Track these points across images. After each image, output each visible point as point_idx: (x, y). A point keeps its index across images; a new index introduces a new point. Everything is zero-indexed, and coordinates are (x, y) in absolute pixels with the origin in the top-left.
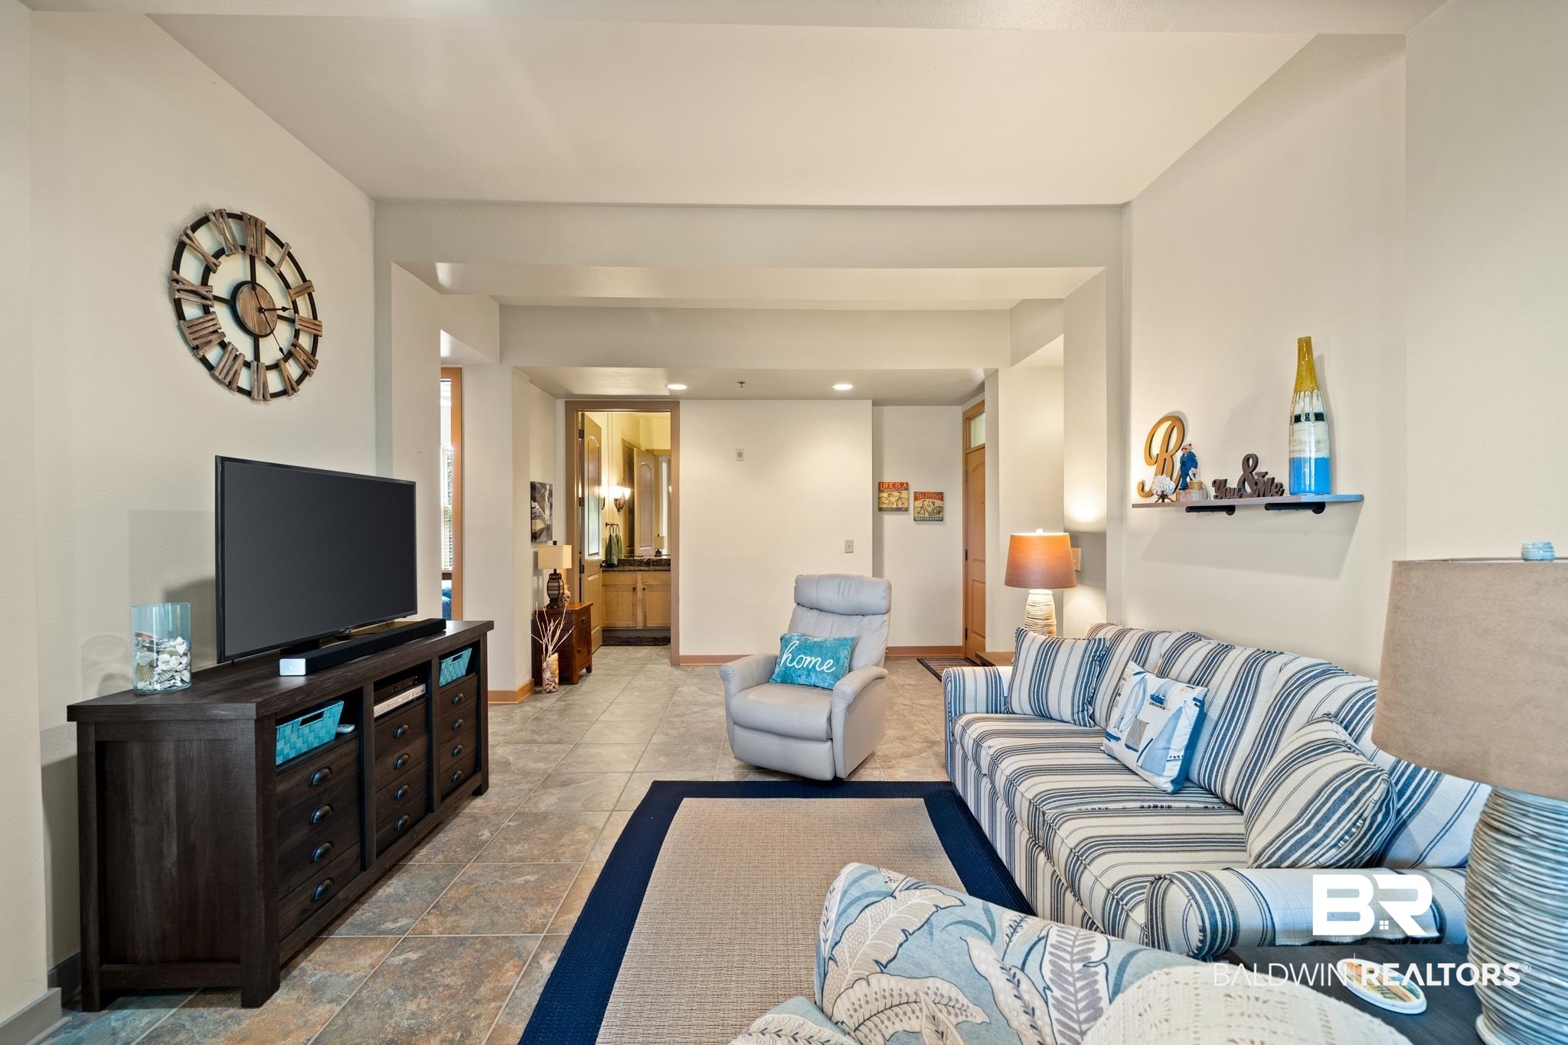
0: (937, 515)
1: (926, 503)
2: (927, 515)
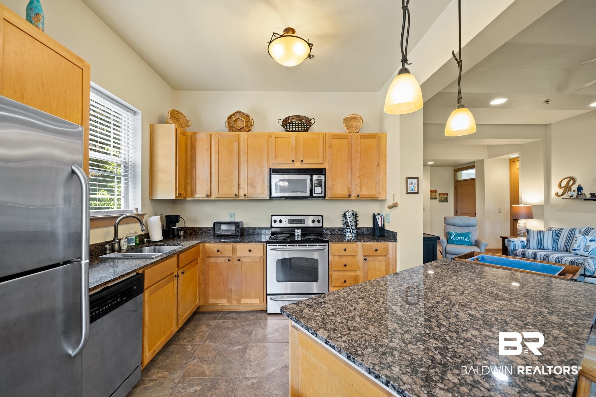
0: (446, 200)
1: (443, 196)
2: (443, 200)
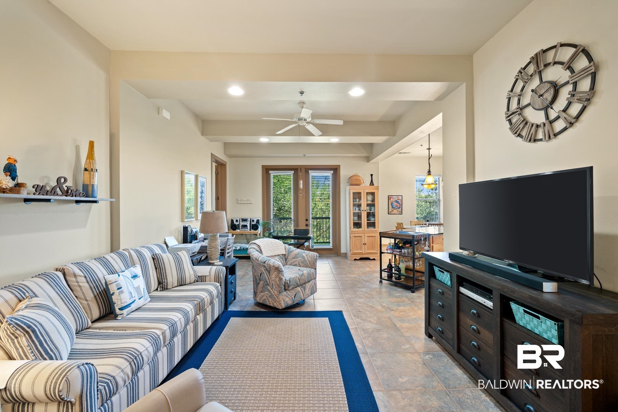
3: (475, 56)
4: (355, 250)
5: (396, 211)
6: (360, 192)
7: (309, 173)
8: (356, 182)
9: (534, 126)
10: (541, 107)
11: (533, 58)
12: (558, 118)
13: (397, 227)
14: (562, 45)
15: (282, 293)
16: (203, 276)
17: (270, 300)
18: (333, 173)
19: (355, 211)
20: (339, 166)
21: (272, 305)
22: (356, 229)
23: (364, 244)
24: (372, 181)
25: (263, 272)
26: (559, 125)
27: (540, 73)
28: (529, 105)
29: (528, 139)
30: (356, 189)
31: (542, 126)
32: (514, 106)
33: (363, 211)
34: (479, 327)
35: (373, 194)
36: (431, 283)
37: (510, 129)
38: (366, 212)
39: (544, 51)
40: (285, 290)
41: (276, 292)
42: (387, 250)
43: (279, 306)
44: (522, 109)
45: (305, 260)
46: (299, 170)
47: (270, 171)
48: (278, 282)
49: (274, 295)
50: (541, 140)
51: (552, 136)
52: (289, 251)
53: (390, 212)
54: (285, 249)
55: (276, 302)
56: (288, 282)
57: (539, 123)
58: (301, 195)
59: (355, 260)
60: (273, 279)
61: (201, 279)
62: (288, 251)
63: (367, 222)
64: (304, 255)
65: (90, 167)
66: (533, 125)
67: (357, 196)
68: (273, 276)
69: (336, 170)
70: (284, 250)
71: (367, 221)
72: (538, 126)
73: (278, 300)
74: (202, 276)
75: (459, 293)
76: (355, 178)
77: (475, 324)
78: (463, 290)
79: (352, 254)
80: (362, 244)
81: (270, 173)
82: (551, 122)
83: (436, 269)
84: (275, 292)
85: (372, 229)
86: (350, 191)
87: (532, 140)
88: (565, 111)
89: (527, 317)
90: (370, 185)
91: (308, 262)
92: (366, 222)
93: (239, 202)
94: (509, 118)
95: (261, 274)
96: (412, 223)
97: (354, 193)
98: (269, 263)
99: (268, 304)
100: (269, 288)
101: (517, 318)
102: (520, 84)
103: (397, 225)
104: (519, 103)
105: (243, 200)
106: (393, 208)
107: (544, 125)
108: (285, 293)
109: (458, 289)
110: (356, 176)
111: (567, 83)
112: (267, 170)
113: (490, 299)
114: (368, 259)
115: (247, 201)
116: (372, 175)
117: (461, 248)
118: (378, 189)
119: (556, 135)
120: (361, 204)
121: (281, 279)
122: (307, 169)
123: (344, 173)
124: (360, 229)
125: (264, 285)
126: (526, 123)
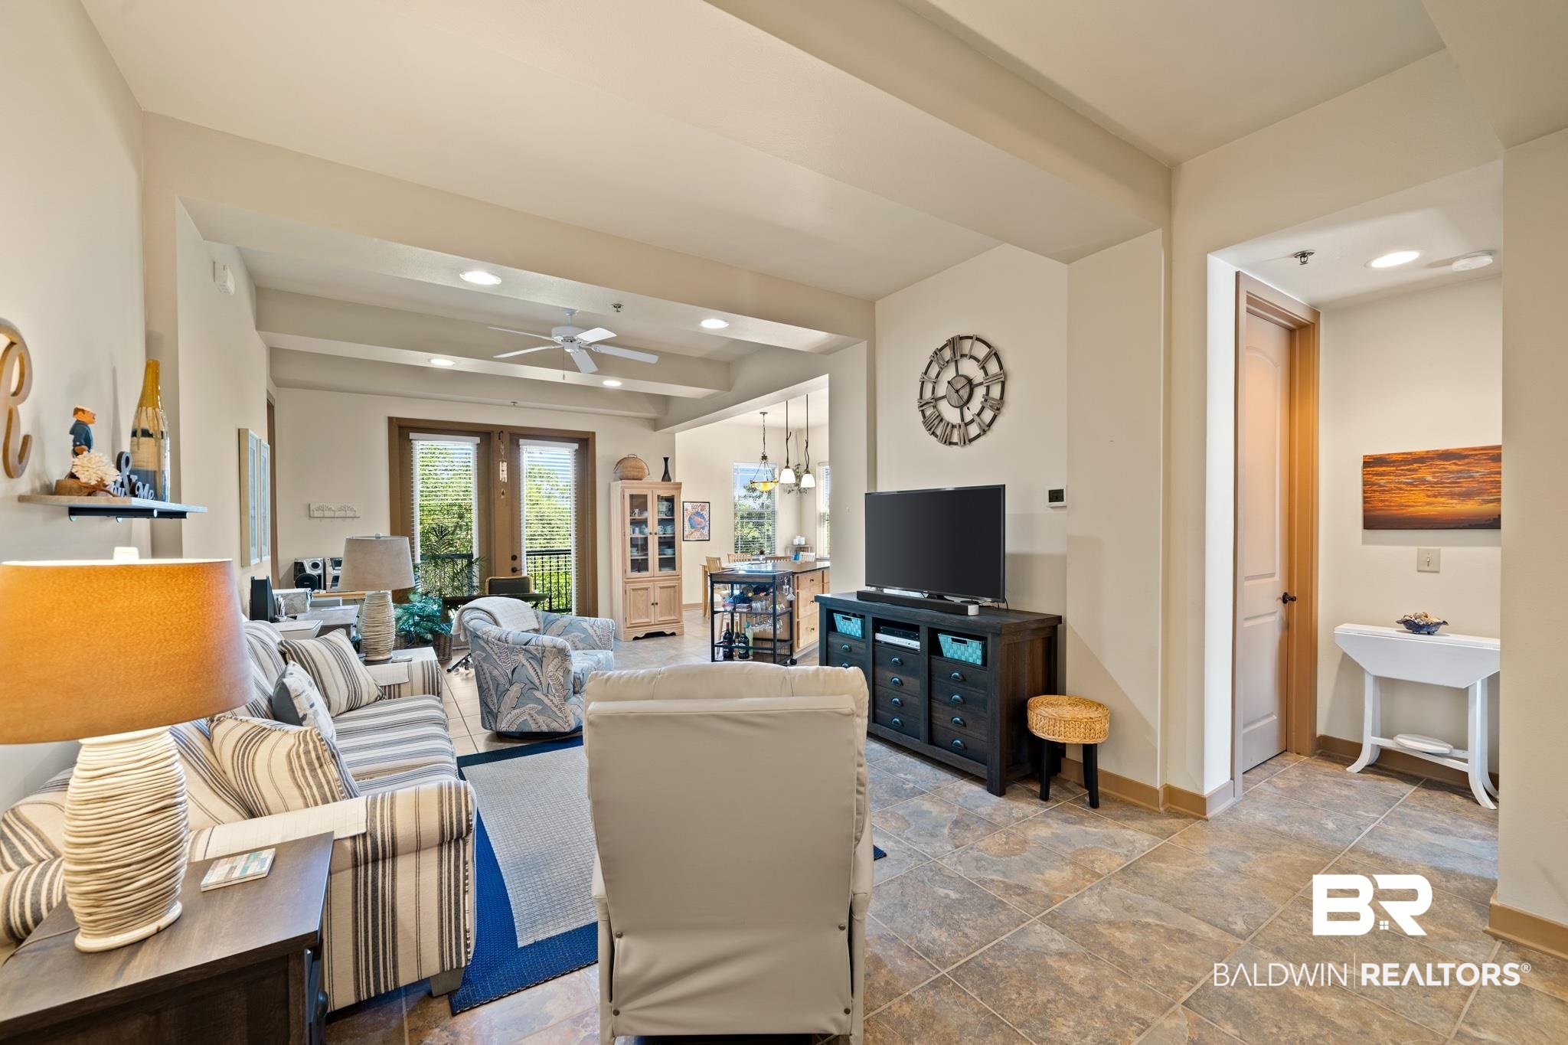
3: (878, 304)
4: (634, 619)
5: (698, 533)
6: (645, 493)
7: (519, 446)
8: (635, 474)
9: (950, 425)
10: (957, 405)
11: (949, 341)
12: (972, 421)
13: (705, 567)
14: (978, 339)
15: (570, 700)
16: (394, 685)
17: (541, 719)
18: (577, 448)
19: (634, 536)
20: (594, 433)
21: (545, 729)
22: (636, 574)
23: (653, 604)
24: (666, 472)
25: (521, 665)
26: (974, 430)
27: (956, 362)
28: (944, 397)
29: (944, 441)
30: (635, 487)
31: (958, 426)
32: (928, 395)
33: (651, 534)
34: (902, 677)
35: (670, 500)
36: (830, 639)
37: (924, 423)
38: (656, 537)
39: (961, 338)
40: (575, 693)
41: (557, 701)
42: (724, 606)
43: (565, 726)
44: (937, 400)
45: (589, 635)
46: (496, 437)
47: (411, 434)
48: (562, 679)
49: (553, 706)
50: (956, 444)
51: (967, 442)
52: (547, 621)
53: (687, 536)
54: (537, 618)
55: (557, 720)
56: (581, 676)
57: (954, 424)
58: (502, 497)
59: (636, 638)
60: (551, 674)
61: (390, 692)
62: (544, 622)
63: (660, 559)
64: (585, 625)
65: (156, 428)
66: (948, 424)
67: (639, 502)
68: (551, 668)
69: (585, 443)
70: (536, 620)
71: (659, 555)
72: (953, 426)
73: (561, 715)
74: (390, 686)
75: (875, 641)
76: (633, 463)
77: (896, 675)
78: (880, 637)
79: (628, 628)
80: (650, 604)
81: (410, 438)
82: (966, 425)
83: (838, 618)
84: (552, 701)
85: (667, 571)
86: (623, 491)
87: (947, 443)
88: (979, 414)
89: (955, 645)
90: (663, 480)
91: (596, 638)
92: (657, 557)
93: (317, 514)
94: (922, 408)
95: (515, 669)
96: (730, 557)
97: (632, 497)
98: (540, 643)
99: (534, 728)
100: (538, 694)
101: (944, 651)
102: (934, 370)
103: (706, 562)
104: (933, 393)
105: (330, 509)
106: (692, 527)
107: (960, 426)
108: (574, 699)
109: (874, 636)
110: (635, 458)
111: (981, 384)
112: (402, 432)
113: (915, 638)
114: (661, 634)
115: (340, 510)
116: (666, 460)
117: (867, 585)
118: (681, 488)
119: (971, 441)
120: (647, 519)
121: (567, 671)
122: (515, 436)
123: (604, 451)
124: (644, 574)
125: (524, 691)
126: (941, 420)
